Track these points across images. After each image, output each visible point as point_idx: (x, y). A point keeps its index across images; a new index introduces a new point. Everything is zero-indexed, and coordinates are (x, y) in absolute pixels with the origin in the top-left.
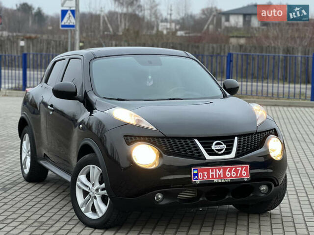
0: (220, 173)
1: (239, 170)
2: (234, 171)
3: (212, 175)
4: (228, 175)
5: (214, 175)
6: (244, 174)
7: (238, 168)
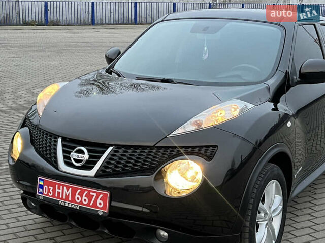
0: (67, 194)
1: (93, 196)
2: (85, 196)
3: (59, 193)
4: (78, 199)
5: (61, 193)
6: (100, 204)
7: (91, 194)
